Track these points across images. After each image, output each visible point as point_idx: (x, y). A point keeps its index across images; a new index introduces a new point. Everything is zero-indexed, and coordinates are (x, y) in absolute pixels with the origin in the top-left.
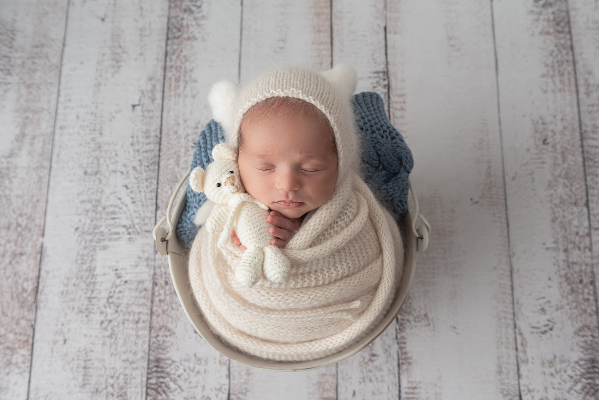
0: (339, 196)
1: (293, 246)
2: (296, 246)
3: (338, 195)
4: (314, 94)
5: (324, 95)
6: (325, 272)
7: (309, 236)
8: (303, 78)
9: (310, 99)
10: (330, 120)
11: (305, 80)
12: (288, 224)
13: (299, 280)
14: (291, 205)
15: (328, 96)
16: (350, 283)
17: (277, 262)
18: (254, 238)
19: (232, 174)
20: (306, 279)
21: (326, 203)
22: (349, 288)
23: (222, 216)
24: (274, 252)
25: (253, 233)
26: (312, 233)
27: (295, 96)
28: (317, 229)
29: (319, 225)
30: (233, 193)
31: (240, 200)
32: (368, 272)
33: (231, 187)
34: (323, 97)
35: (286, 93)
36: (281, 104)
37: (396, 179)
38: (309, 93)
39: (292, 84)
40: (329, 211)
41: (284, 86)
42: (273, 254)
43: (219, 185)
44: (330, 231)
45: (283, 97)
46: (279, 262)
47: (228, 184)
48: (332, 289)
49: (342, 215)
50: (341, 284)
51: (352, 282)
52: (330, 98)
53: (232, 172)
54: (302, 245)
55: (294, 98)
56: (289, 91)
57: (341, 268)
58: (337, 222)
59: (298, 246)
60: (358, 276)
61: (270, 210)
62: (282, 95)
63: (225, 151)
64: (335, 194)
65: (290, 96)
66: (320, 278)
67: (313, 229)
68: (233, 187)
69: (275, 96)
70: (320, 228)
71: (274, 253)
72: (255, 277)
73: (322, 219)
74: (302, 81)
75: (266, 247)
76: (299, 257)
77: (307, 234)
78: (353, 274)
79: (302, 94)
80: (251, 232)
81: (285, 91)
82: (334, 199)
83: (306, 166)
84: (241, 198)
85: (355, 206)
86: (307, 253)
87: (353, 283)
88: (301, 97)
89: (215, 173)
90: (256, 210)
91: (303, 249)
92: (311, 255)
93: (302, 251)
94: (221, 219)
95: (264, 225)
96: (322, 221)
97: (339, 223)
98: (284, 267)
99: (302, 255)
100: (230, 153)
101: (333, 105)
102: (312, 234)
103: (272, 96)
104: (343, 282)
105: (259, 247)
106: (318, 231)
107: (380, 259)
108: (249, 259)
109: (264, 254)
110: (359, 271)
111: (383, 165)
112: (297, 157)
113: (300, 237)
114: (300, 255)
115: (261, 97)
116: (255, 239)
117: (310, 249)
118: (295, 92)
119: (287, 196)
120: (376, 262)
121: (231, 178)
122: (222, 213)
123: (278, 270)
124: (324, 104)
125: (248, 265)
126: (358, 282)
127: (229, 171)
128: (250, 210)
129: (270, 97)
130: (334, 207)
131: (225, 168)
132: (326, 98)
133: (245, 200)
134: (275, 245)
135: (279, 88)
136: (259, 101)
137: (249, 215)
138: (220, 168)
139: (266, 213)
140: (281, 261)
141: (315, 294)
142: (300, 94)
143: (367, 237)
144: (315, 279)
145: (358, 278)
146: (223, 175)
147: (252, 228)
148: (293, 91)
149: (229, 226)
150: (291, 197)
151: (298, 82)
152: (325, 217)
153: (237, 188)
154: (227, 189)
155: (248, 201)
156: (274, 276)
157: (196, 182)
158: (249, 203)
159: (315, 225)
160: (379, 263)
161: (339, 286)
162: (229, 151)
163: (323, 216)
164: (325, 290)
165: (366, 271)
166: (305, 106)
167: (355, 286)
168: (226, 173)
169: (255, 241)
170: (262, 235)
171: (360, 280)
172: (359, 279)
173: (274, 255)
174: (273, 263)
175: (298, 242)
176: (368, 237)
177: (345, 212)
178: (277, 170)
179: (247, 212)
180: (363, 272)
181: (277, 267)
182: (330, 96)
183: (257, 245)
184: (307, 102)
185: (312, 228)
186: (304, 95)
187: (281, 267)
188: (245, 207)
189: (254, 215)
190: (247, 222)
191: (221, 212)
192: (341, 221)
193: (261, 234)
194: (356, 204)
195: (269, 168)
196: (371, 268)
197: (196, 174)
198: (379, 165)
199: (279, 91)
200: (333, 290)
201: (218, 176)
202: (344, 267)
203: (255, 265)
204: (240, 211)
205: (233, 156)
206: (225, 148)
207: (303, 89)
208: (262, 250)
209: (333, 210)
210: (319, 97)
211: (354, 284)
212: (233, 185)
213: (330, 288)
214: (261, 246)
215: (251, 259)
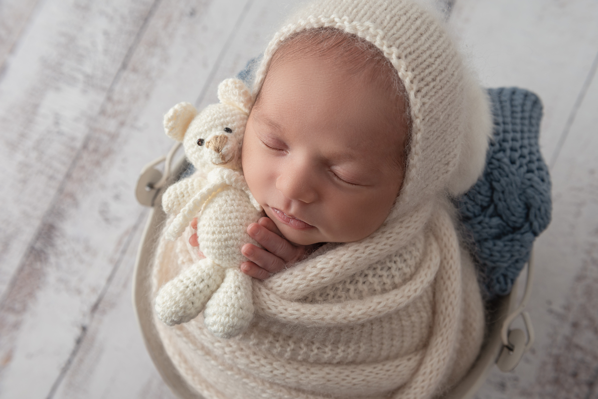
0: (388, 238)
1: (275, 286)
2: (278, 289)
3: (386, 235)
4: (405, 48)
5: (425, 56)
6: (314, 347)
7: (305, 282)
8: (402, 12)
9: (392, 55)
10: (411, 104)
11: (404, 18)
12: (281, 249)
13: (266, 341)
14: (292, 222)
15: (432, 60)
16: (348, 376)
17: (229, 305)
18: (213, 248)
19: (226, 134)
20: (277, 345)
21: (359, 241)
22: (344, 383)
23: (188, 192)
24: (237, 283)
25: (213, 241)
26: (312, 280)
27: (368, 39)
28: (323, 278)
29: (331, 271)
30: (214, 163)
31: (220, 178)
32: (388, 371)
33: (213, 152)
34: (420, 60)
35: (355, 28)
36: (338, 44)
37: (512, 240)
38: (398, 42)
39: (374, 17)
40: (357, 254)
41: (360, 15)
42: (233, 286)
43: (201, 142)
44: (348, 286)
45: (348, 34)
46: (233, 305)
47: (211, 147)
48: (312, 374)
49: (379, 267)
50: (331, 372)
51: (353, 375)
52: (434, 67)
53: (228, 130)
54: (288, 291)
55: (364, 41)
56: (362, 25)
57: (344, 351)
58: (366, 275)
59: (282, 289)
60: (369, 369)
61: (264, 214)
62: (348, 29)
63: (234, 93)
64: (383, 232)
65: (360, 34)
66: (302, 352)
67: (316, 275)
68: (216, 154)
69: (336, 27)
70: (329, 278)
71: (236, 287)
72: (180, 314)
73: (338, 263)
74: (396, 18)
75: (230, 270)
76: (274, 310)
77: (304, 279)
78: (363, 362)
79: (383, 38)
80: (212, 237)
81: (354, 23)
82: (376, 240)
83: (342, 169)
84: (222, 177)
85: (412, 262)
86: (290, 310)
87: (354, 379)
88: (377, 44)
89: (204, 121)
90: (239, 205)
91: (287, 299)
92: (294, 316)
93: (284, 302)
94: (186, 195)
95: (237, 235)
96: (337, 268)
97: (370, 279)
98: (236, 320)
99: (280, 308)
100: (242, 99)
101: (434, 80)
102: (312, 283)
103: (330, 25)
104: (337, 369)
105: (219, 265)
106: (323, 281)
107: (418, 357)
108: (192, 279)
109: (223, 278)
110: (376, 361)
111: (496, 206)
112: (329, 146)
113: (290, 278)
114: (276, 307)
115: (312, 21)
116: (214, 251)
117: (297, 305)
118: (371, 30)
119: (288, 206)
120: (409, 359)
121: (219, 139)
122: (190, 187)
123: (223, 318)
124: (416, 72)
125: (182, 288)
126: (363, 380)
127: (225, 127)
128: (229, 202)
129: (326, 25)
130: (368, 251)
131: (222, 120)
132: (427, 63)
133: (227, 182)
134: (246, 272)
135: (348, 16)
136: (308, 27)
137: (223, 210)
138: (215, 116)
139: (253, 216)
140: (236, 306)
141: (282, 371)
142: (378, 38)
143: (413, 319)
144: (293, 350)
145: (365, 373)
146: (213, 130)
147: (216, 232)
148: (368, 29)
149: (186, 213)
150: (293, 209)
151: (388, 17)
152: (345, 262)
153: (223, 157)
154: (208, 153)
155: (234, 185)
156: (213, 325)
157: (170, 124)
158: (235, 189)
159: (322, 269)
160: (413, 363)
161: (328, 374)
162: (240, 95)
163: (343, 259)
164: (302, 369)
165: (386, 367)
166: (379, 61)
167: (354, 385)
168: (220, 128)
169: (214, 254)
170: (227, 250)
171: (368, 379)
172: (368, 376)
173: (233, 289)
174: (221, 304)
175: (285, 284)
176: (415, 318)
177: (389, 264)
178: (290, 154)
179: (224, 202)
180: (380, 366)
181: (224, 314)
182: (437, 63)
183: (217, 262)
184: (383, 57)
185: (315, 272)
186: (385, 42)
187: (231, 316)
188: (224, 193)
189: (231, 212)
190: (214, 218)
191: (189, 185)
192: (374, 275)
193: (227, 247)
194: (418, 259)
195: (280, 147)
196: (397, 366)
197: (176, 112)
198: (489, 206)
199: (345, 20)
200: (314, 376)
201: (206, 128)
202: (350, 350)
203: (194, 294)
204: (215, 196)
205: (245, 106)
206: (236, 87)
207: (389, 31)
208: (224, 271)
209: (364, 255)
210: (414, 56)
211: (354, 381)
212: (218, 150)
213: (313, 370)
214: (223, 265)
215: (195, 279)
